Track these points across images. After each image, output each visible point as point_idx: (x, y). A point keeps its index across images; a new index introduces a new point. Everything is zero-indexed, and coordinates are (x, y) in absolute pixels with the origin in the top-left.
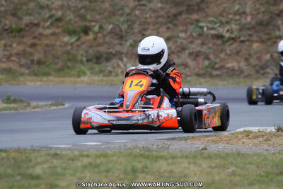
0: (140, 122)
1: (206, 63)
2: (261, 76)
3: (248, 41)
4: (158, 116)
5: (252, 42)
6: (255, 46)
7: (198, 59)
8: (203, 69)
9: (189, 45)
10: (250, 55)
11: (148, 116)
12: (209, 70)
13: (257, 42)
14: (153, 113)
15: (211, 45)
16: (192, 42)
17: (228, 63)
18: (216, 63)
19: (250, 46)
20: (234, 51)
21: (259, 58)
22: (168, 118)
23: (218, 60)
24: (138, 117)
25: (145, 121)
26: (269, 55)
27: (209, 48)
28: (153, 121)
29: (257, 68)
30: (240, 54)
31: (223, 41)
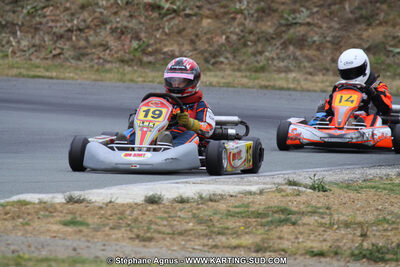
0: (354, 141)
1: (135, 44)
2: (211, 67)
3: (195, 15)
4: (373, 135)
5: (202, 17)
6: (206, 22)
7: (123, 37)
8: (129, 53)
9: (112, 18)
10: (197, 36)
11: (363, 135)
12: (138, 54)
13: (208, 17)
14: (367, 131)
15: (142, 19)
16: (116, 13)
17: (165, 46)
18: (148, 46)
19: (199, 22)
20: (175, 30)
21: (209, 41)
22: (383, 137)
23: (152, 42)
24: (351, 136)
25: (360, 139)
26: (224, 37)
27: (140, 23)
28: (368, 141)
29: (206, 55)
30: (184, 33)
31: (160, 14)
